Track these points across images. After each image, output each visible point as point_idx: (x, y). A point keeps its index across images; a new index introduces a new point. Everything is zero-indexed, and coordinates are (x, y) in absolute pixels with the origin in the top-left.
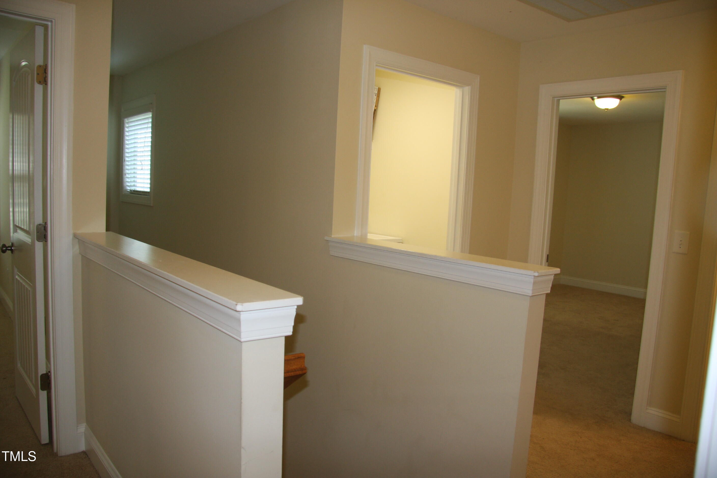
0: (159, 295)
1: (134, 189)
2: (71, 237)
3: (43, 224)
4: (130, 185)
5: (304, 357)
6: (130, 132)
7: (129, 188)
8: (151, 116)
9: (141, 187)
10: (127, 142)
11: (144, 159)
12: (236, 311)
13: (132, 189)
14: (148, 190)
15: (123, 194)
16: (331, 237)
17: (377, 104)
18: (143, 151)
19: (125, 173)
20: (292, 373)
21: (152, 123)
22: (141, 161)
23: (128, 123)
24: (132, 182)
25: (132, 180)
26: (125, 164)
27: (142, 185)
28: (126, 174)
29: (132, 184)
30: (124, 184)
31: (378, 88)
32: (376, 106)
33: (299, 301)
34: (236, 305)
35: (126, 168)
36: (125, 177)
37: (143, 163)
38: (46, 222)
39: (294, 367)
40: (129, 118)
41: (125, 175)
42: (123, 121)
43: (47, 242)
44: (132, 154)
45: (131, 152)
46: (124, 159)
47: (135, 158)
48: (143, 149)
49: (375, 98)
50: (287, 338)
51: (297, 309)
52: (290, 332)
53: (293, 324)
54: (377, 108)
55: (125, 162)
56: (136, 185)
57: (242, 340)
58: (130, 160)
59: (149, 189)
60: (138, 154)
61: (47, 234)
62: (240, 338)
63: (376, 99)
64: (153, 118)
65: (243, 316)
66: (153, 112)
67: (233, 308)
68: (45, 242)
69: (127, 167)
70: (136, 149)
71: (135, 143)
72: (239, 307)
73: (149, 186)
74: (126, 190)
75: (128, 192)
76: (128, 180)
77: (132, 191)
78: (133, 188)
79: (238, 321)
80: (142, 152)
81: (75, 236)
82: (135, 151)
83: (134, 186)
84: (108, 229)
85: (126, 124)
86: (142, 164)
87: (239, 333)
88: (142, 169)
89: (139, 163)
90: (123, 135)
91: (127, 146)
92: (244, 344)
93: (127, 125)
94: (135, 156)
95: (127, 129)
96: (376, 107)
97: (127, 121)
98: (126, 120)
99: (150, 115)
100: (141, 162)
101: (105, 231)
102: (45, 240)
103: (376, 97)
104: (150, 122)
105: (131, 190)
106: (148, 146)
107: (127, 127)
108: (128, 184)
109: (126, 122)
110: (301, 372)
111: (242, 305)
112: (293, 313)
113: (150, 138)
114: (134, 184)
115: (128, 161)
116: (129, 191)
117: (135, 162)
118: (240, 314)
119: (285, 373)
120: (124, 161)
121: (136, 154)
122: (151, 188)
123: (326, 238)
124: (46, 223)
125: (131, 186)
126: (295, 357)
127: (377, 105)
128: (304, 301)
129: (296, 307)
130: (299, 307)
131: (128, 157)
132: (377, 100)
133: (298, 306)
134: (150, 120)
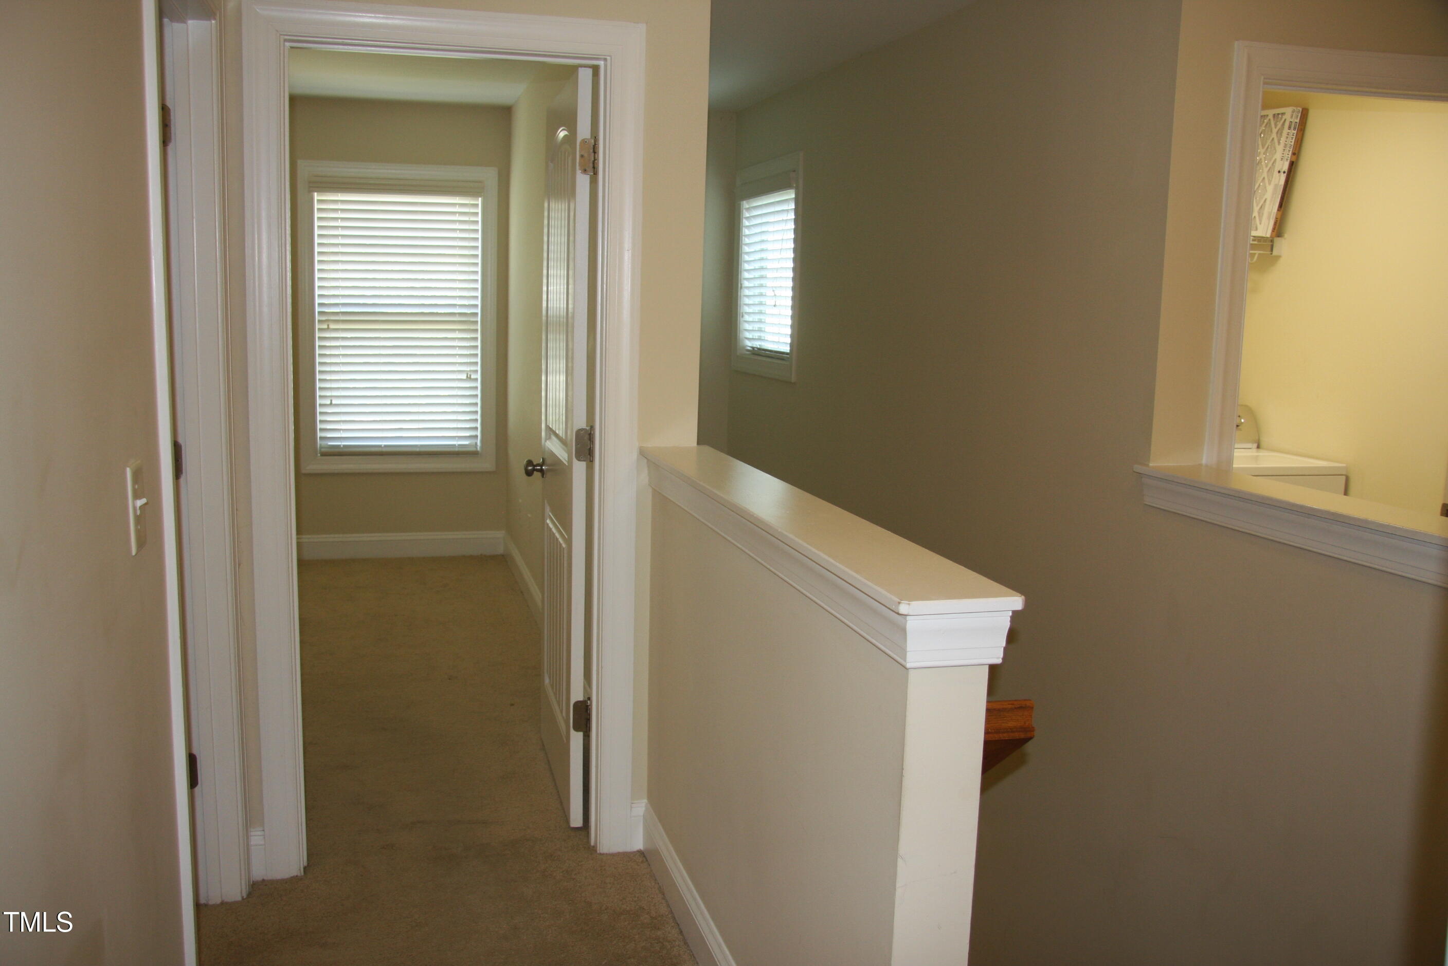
0: (780, 575)
1: (759, 345)
2: (635, 455)
3: (588, 428)
4: (751, 337)
5: (1032, 708)
6: (752, 228)
7: (749, 344)
8: (793, 196)
9: (774, 342)
10: (746, 249)
11: (779, 286)
12: (898, 614)
13: (755, 346)
14: (786, 349)
15: (738, 354)
16: (1147, 465)
17: (1297, 149)
18: (777, 269)
19: (741, 311)
20: (1005, 735)
21: (796, 211)
22: (774, 288)
23: (748, 209)
24: (756, 330)
25: (756, 326)
26: (742, 294)
27: (776, 339)
28: (744, 313)
29: (756, 335)
30: (741, 335)
31: (1303, 109)
32: (1294, 154)
33: (1016, 602)
34: (899, 603)
35: (745, 303)
36: (742, 319)
37: (778, 292)
38: (592, 425)
39: (1011, 724)
40: (751, 200)
41: (742, 316)
42: (740, 204)
43: (592, 461)
44: (757, 274)
45: (755, 270)
46: (741, 284)
47: (763, 282)
48: (779, 263)
49: (1293, 135)
50: (993, 670)
51: (1012, 617)
52: (998, 658)
53: (1004, 644)
54: (1298, 158)
55: (742, 290)
56: (764, 337)
57: (908, 665)
58: (751, 285)
59: (789, 346)
60: (769, 274)
61: (594, 447)
62: (905, 661)
63: (1294, 137)
64: (796, 200)
65: (911, 624)
66: (797, 189)
67: (893, 607)
68: (590, 461)
69: (746, 301)
70: (763, 264)
71: (763, 241)
72: (903, 608)
73: (789, 340)
74: (744, 347)
75: (748, 350)
76: (747, 326)
77: (756, 349)
78: (757, 344)
79: (903, 631)
80: (775, 271)
81: (642, 453)
82: (762, 268)
83: (760, 339)
84: (702, 439)
85: (744, 211)
86: (775, 295)
87: (903, 651)
88: (775, 306)
89: (769, 292)
90: (739, 233)
91: (746, 258)
92: (911, 673)
93: (747, 215)
94: (762, 277)
95: (746, 223)
96: (1294, 157)
97: (747, 206)
98: (745, 204)
99: (791, 194)
100: (773, 291)
101: (695, 444)
102: (590, 459)
103: (1295, 132)
104: (791, 209)
105: (753, 348)
106: (786, 259)
107: (747, 218)
108: (748, 335)
109: (744, 207)
110: (1022, 736)
111: (909, 604)
112: (1006, 624)
113: (792, 241)
114: (759, 335)
115: (748, 288)
116: (749, 348)
117: (763, 290)
118: (905, 619)
119: (987, 733)
120: (741, 287)
121: (763, 273)
122: (791, 345)
123: (1138, 468)
124: (592, 428)
125: (753, 339)
126: (1013, 706)
127: (1296, 152)
128: (1027, 604)
129: (1011, 614)
130: (1016, 615)
131: (748, 279)
132: (1298, 139)
133: (1015, 613)
134: (792, 206)
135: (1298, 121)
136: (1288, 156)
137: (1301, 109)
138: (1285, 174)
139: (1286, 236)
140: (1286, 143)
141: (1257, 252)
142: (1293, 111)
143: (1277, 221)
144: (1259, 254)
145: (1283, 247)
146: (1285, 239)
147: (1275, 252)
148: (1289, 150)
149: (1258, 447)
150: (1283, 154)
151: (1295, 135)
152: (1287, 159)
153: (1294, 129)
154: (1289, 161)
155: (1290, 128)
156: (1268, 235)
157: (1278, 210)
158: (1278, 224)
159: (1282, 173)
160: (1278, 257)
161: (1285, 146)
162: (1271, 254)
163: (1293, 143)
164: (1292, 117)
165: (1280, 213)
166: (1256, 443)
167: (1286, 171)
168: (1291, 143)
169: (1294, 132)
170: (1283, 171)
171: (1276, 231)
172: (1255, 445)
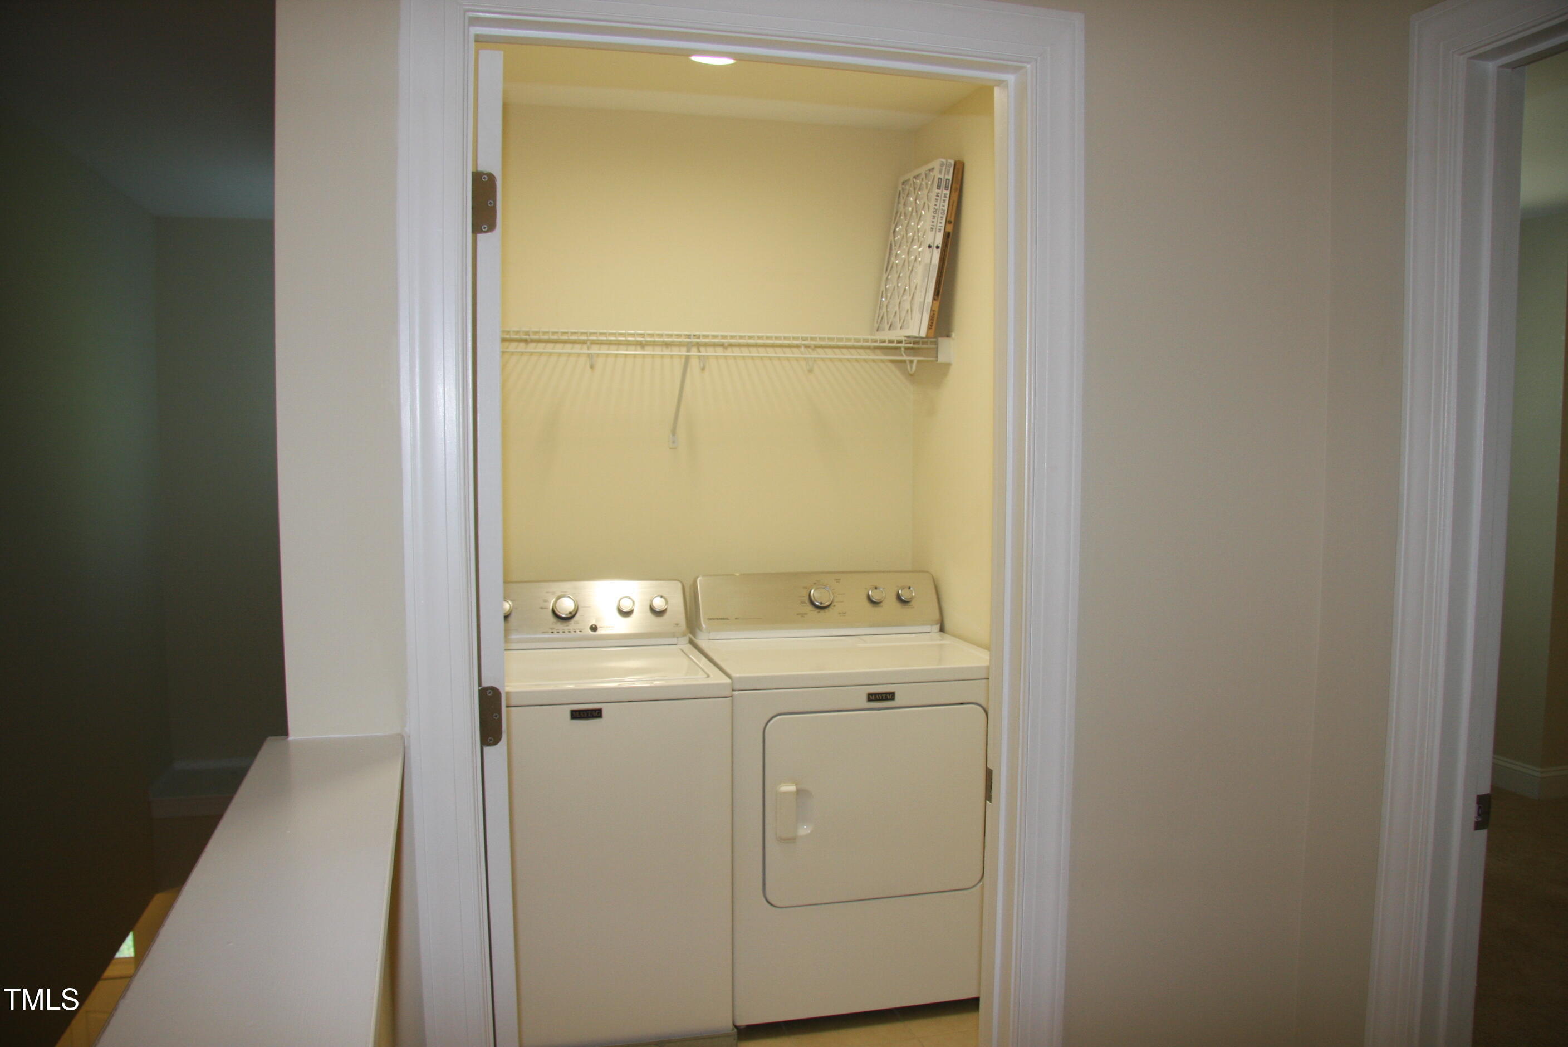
17: (954, 215)
31: (956, 162)
32: (949, 222)
49: (945, 197)
54: (956, 228)
63: (948, 199)
96: (950, 227)
103: (948, 192)
127: (953, 220)
132: (954, 202)
135: (950, 177)
136: (940, 225)
137: (953, 162)
138: (939, 250)
139: (953, 335)
140: (936, 207)
141: (915, 359)
142: (942, 164)
143: (934, 314)
144: (919, 362)
145: (949, 349)
146: (953, 339)
147: (941, 359)
148: (942, 217)
149: (942, 629)
150: (933, 222)
151: (948, 196)
152: (940, 230)
153: (946, 188)
154: (942, 231)
155: (939, 187)
156: (923, 334)
157: (934, 299)
158: (935, 319)
159: (935, 248)
160: (948, 365)
161: (935, 211)
162: (937, 361)
163: (946, 208)
164: (940, 172)
165: (937, 304)
166: (937, 624)
167: (940, 246)
168: (943, 208)
169: (945, 192)
170: (935, 245)
171: (933, 327)
172: (937, 627)
